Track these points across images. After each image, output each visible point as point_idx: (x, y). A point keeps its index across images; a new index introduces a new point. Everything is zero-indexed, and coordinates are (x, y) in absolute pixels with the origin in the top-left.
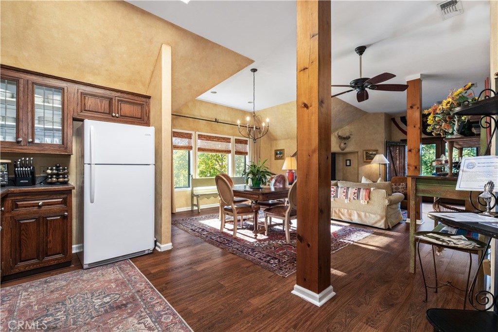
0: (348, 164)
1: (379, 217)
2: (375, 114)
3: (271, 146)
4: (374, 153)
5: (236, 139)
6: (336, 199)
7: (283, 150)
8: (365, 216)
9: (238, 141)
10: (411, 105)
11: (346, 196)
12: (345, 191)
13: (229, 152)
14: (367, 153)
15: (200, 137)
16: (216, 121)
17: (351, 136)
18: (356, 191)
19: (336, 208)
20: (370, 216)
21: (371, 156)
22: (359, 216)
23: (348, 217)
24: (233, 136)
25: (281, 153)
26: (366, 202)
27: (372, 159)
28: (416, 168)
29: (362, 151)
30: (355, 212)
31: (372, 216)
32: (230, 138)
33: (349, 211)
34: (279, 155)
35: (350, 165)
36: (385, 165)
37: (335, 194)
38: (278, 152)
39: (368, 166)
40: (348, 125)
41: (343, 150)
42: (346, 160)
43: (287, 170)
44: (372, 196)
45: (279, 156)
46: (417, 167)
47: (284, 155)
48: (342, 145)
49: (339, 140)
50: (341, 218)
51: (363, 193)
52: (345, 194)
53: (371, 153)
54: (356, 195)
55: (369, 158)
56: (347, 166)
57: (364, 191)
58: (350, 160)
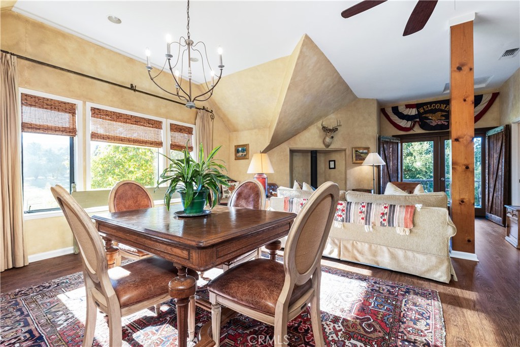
0: (332, 166)
1: (434, 260)
2: (365, 100)
3: (230, 140)
4: (365, 151)
5: (171, 125)
6: (347, 224)
7: (247, 145)
8: (406, 257)
9: (175, 128)
10: (458, 65)
11: (367, 220)
12: (364, 209)
13: (159, 144)
14: (356, 151)
15: (96, 112)
16: (132, 88)
17: (339, 128)
18: (386, 211)
19: (348, 240)
20: (414, 257)
21: (362, 155)
22: (393, 256)
23: (370, 257)
24: (167, 118)
25: (243, 151)
26: (407, 230)
27: (364, 159)
28: (467, 168)
29: (350, 149)
30: (385, 249)
31: (421, 257)
32: (161, 122)
33: (373, 247)
34: (242, 152)
35: (335, 168)
36: (378, 167)
37: (344, 216)
38: (240, 149)
39: (357, 169)
40: (333, 113)
41: (328, 146)
42: (330, 161)
43: (255, 174)
44: (418, 220)
45: (240, 154)
46: (470, 167)
47: (248, 153)
48: (328, 140)
49: (323, 133)
50: (356, 259)
51: (400, 214)
52: (363, 215)
53: (361, 151)
54: (386, 217)
55: (359, 157)
56: (330, 168)
57: (404, 210)
58: (334, 161)
